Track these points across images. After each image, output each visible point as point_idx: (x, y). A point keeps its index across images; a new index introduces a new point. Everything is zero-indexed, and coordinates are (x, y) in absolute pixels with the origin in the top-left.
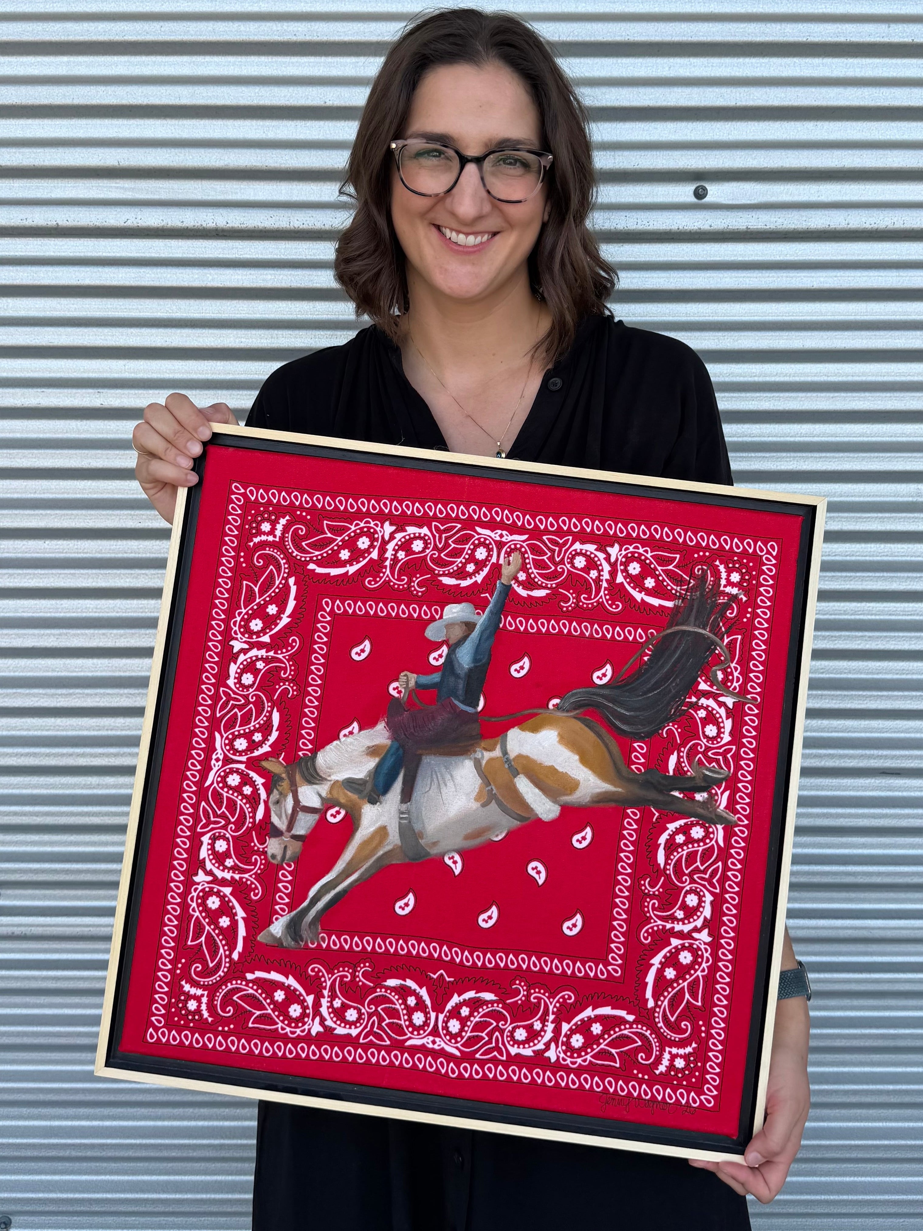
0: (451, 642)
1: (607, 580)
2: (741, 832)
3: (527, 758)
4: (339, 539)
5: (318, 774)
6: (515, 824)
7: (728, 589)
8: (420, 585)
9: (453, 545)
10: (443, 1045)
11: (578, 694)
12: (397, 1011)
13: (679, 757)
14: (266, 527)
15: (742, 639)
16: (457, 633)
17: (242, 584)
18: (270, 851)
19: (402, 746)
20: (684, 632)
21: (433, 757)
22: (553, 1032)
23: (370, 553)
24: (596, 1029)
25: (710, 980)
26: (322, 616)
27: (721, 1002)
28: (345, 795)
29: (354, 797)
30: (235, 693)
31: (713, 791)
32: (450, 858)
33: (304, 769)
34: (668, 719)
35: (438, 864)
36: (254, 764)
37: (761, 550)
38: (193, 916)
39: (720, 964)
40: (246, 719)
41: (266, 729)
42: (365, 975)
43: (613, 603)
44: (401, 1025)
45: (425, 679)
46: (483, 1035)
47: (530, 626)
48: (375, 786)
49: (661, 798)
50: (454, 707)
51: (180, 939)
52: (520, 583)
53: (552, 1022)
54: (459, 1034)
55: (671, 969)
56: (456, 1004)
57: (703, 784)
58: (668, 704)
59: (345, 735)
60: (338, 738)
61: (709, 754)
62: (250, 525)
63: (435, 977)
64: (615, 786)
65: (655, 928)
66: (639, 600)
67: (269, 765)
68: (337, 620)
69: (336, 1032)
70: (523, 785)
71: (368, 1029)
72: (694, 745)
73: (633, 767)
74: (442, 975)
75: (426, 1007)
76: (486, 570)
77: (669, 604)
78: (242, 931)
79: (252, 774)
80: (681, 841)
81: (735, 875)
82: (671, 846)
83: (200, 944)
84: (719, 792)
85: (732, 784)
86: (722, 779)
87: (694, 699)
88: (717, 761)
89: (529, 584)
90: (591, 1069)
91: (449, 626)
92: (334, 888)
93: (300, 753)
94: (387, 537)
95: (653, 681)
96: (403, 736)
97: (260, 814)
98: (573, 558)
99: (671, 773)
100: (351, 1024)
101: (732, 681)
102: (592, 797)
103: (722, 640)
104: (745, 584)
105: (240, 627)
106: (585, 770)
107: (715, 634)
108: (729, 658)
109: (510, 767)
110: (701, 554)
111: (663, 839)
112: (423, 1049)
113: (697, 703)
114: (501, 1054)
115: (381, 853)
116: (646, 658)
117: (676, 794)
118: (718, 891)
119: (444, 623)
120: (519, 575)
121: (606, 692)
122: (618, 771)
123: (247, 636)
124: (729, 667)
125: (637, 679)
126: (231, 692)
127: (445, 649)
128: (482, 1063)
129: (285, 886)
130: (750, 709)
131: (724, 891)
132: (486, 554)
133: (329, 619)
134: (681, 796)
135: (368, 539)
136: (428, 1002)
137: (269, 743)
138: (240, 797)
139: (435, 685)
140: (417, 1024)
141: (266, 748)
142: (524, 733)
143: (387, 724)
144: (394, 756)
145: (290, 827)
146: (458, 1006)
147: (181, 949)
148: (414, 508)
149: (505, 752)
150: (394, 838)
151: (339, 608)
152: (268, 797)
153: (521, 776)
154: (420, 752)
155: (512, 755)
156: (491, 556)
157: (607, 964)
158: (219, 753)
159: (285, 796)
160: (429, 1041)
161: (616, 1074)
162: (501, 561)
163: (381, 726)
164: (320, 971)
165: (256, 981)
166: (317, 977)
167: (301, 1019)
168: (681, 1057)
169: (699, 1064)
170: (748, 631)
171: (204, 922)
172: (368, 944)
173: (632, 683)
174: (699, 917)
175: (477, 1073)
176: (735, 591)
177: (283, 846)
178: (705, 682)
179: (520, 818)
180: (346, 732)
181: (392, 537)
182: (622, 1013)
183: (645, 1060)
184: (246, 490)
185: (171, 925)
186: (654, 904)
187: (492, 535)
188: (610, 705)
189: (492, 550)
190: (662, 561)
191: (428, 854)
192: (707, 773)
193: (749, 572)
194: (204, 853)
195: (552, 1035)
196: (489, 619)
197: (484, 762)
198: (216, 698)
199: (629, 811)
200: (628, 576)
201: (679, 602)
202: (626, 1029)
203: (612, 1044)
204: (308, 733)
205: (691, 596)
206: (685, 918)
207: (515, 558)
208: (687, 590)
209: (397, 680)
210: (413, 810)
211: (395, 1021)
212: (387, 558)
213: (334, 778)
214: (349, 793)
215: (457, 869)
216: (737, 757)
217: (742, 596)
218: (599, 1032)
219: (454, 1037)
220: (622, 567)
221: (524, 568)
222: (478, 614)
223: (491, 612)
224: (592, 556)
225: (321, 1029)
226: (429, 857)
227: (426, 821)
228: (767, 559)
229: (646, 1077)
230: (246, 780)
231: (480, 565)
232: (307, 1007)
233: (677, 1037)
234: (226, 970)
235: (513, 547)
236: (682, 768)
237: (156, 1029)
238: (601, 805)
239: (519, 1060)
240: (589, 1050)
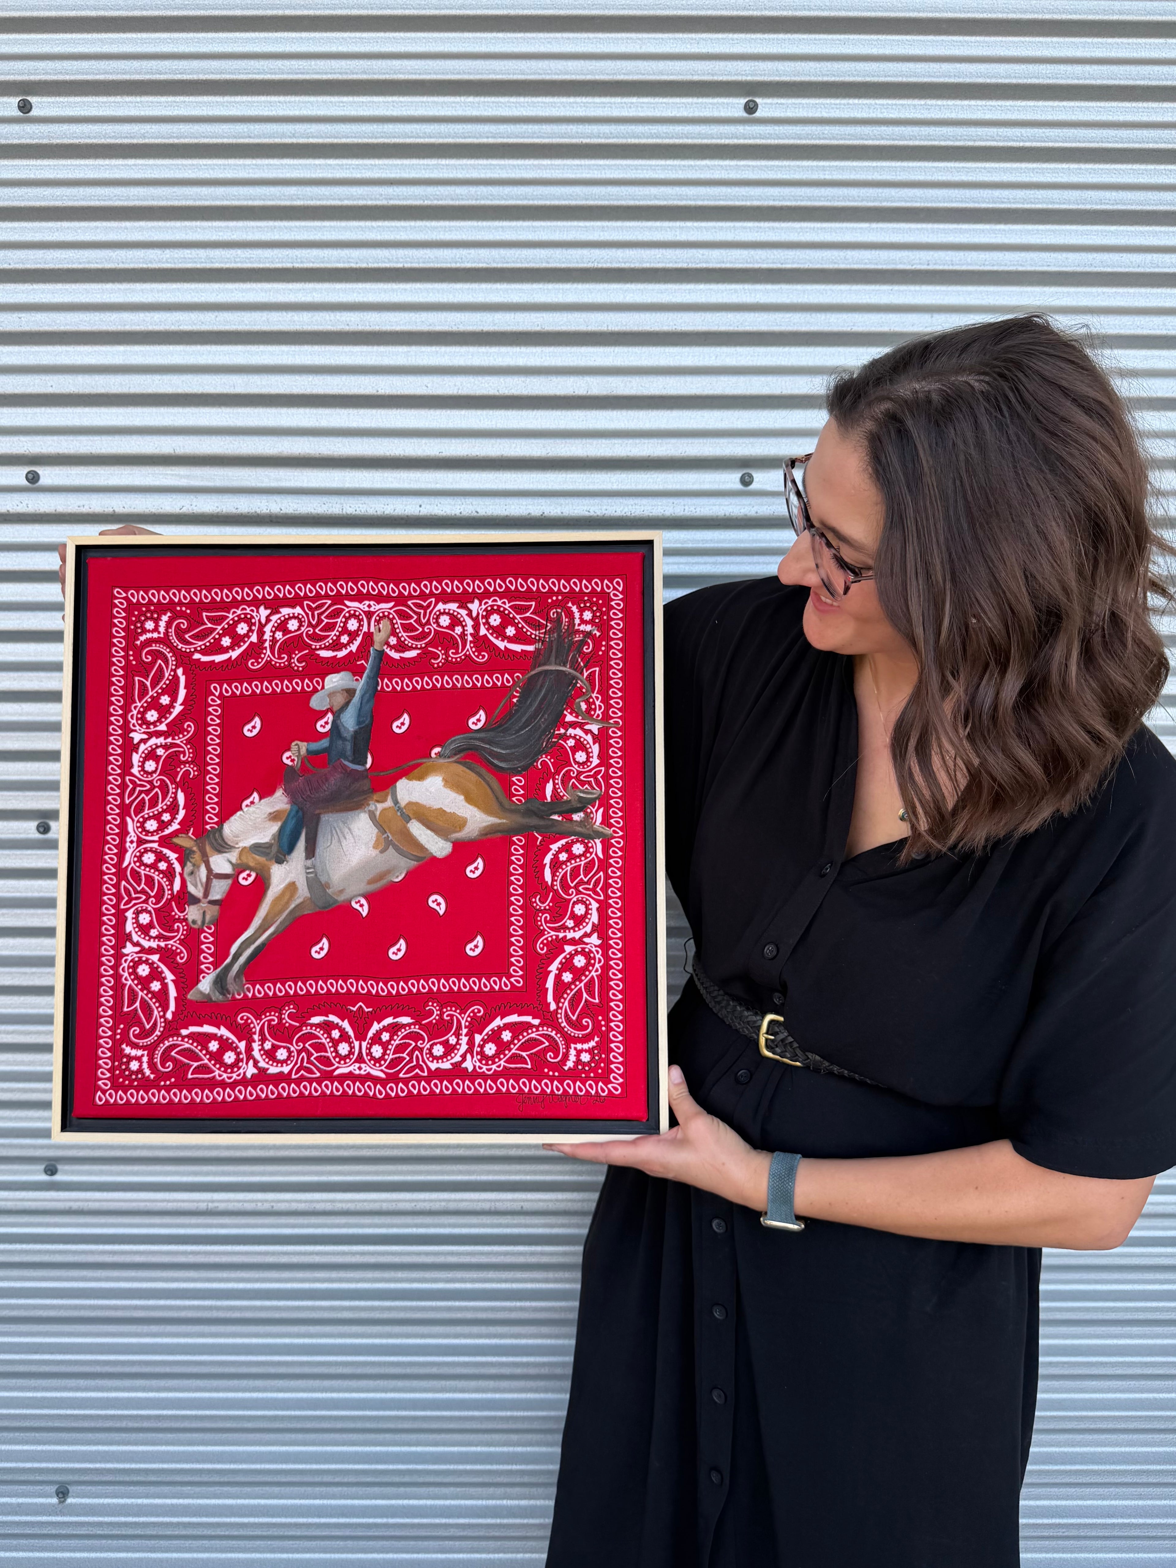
0: (335, 709)
1: (471, 634)
2: (618, 843)
3: (417, 804)
4: (219, 628)
5: (226, 844)
6: (413, 864)
7: (583, 627)
8: (299, 661)
9: (326, 621)
10: (369, 1070)
11: (457, 741)
12: (323, 1044)
13: (554, 784)
14: (150, 625)
15: (600, 671)
16: (339, 700)
17: (134, 680)
18: (190, 918)
19: (300, 809)
20: (546, 671)
21: (330, 815)
22: (467, 1044)
23: (249, 637)
24: (506, 1036)
25: (604, 978)
26: (213, 700)
27: (616, 997)
28: (253, 858)
29: (261, 859)
30: (140, 780)
31: (589, 810)
32: (356, 903)
33: (213, 841)
34: (540, 752)
35: (346, 910)
36: (165, 842)
37: (608, 587)
38: (126, 985)
39: (611, 963)
40: (153, 803)
41: (173, 809)
42: (291, 1016)
43: (479, 654)
44: (328, 1057)
45: (315, 746)
46: (404, 1055)
47: (405, 685)
48: (280, 846)
49: (542, 823)
50: (344, 767)
51: (117, 1007)
52: (392, 648)
53: (466, 1035)
54: (382, 1058)
55: (568, 973)
56: (377, 1031)
57: (579, 805)
58: (540, 738)
59: (247, 806)
60: (240, 809)
61: (582, 777)
62: (135, 626)
63: (355, 1009)
64: (500, 818)
65: (550, 939)
66: (503, 648)
67: (178, 841)
68: (227, 702)
69: (269, 1072)
70: (417, 829)
71: (299, 1065)
72: (567, 771)
73: (514, 799)
74: (361, 1006)
75: (350, 1037)
76: (359, 639)
77: (530, 648)
78: (173, 993)
79: (166, 851)
80: (565, 859)
81: (616, 882)
82: (556, 864)
83: (136, 1009)
84: (594, 810)
85: (604, 802)
86: (595, 799)
87: (562, 731)
88: (589, 783)
89: (401, 647)
90: (506, 1074)
91: (331, 695)
92: (254, 943)
93: (208, 827)
94: (263, 621)
95: (524, 720)
96: (301, 799)
97: (177, 886)
98: (438, 617)
99: (549, 799)
100: (283, 1062)
101: (595, 710)
102: (479, 831)
103: (582, 674)
104: (597, 621)
105: (137, 719)
106: (471, 807)
107: (575, 670)
108: (589, 689)
109: (402, 814)
110: (554, 598)
111: (547, 860)
112: (350, 1076)
113: (565, 734)
114: (422, 1070)
115: (293, 906)
116: (515, 700)
117: (555, 817)
118: (602, 898)
119: (327, 692)
120: (390, 640)
121: (482, 735)
122: (501, 804)
123: (144, 727)
124: (591, 697)
125: (510, 719)
126: (136, 780)
127: (330, 716)
128: (406, 1082)
129: (207, 946)
130: (614, 732)
131: (608, 897)
132: (358, 625)
133: (219, 702)
134: (560, 819)
135: (246, 625)
136: (351, 1033)
137: (177, 821)
138: (157, 873)
139: (326, 750)
140: (343, 1054)
141: (175, 826)
142: (411, 782)
143: (285, 790)
144: (295, 819)
145: (206, 894)
146: (379, 1033)
147: (118, 1016)
148: (285, 591)
149: (396, 802)
150: (303, 892)
151: (227, 691)
152: (183, 870)
153: (413, 821)
154: (317, 812)
155: (403, 803)
156: (362, 626)
157: (509, 976)
158: (132, 836)
159: (198, 867)
160: (356, 1068)
161: (528, 1075)
162: (372, 629)
163: (279, 793)
164: (248, 1018)
165: (191, 1036)
166: (247, 1024)
167: (236, 1064)
168: (586, 1051)
169: (603, 1056)
170: (604, 662)
171: (137, 989)
172: (290, 988)
173: (505, 723)
174: (587, 924)
175: (402, 1091)
176: (588, 628)
177: (202, 912)
178: (571, 714)
179: (417, 858)
180: (247, 802)
181: (268, 620)
182: (528, 1019)
183: (554, 1058)
184: (126, 592)
185: (106, 996)
186: (546, 917)
187: (361, 606)
188: (488, 746)
189: (362, 620)
190: (520, 610)
191: (336, 901)
192: (582, 795)
193: (599, 609)
194: (129, 927)
195: (467, 1047)
196: (367, 683)
197: (378, 813)
198: (123, 786)
199: (514, 839)
200: (490, 627)
201: (539, 645)
202: (533, 1032)
203: (522, 1048)
204: (212, 807)
205: (549, 638)
206: (575, 926)
207: (385, 625)
208: (545, 633)
209: (289, 749)
210: (318, 864)
211: (323, 1054)
212: (266, 640)
213: (242, 845)
214: (258, 857)
215: (365, 912)
216: (607, 777)
217: (596, 632)
218: (509, 1039)
219: (377, 1061)
220: (484, 621)
221: (394, 633)
222: (357, 680)
223: (368, 677)
224: (455, 614)
225: (255, 1071)
226: (337, 904)
227: (331, 872)
228: (615, 595)
229: (556, 1074)
230: (160, 857)
231: (353, 635)
232: (240, 1053)
233: (580, 1034)
234: (162, 1029)
235: (381, 615)
236: (558, 793)
237: (104, 1092)
238: (489, 836)
239: (440, 1074)
240: (502, 1056)
